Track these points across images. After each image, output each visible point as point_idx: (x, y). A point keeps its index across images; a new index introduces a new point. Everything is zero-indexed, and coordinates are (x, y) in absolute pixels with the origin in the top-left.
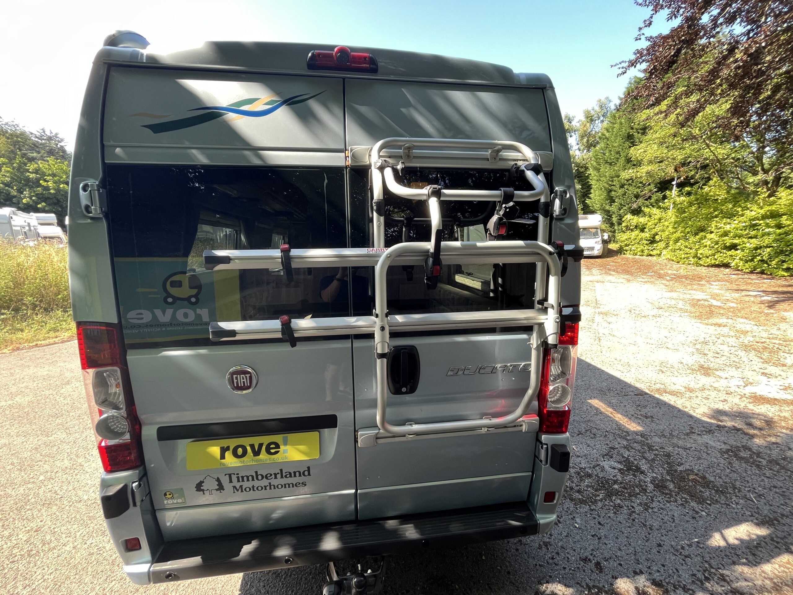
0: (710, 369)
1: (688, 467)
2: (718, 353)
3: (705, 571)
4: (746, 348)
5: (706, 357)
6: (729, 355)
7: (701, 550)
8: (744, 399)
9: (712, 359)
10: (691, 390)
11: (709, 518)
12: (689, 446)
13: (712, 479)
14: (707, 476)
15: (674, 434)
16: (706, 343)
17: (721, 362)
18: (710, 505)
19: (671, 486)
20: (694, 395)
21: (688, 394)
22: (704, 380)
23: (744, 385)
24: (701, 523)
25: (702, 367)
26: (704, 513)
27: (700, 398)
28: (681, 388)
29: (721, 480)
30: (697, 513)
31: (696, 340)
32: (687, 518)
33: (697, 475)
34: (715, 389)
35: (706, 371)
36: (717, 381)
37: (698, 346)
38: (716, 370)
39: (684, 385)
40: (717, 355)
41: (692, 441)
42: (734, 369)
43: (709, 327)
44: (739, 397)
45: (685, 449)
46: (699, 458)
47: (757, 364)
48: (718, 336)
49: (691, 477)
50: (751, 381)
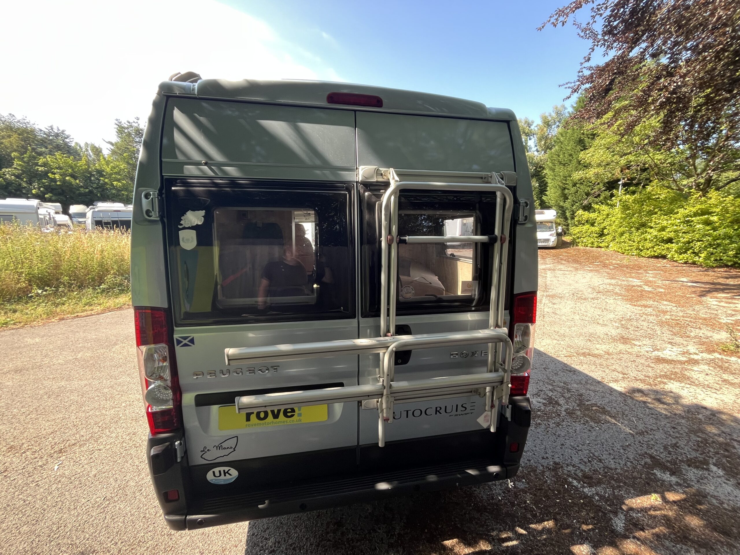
0: (628, 339)
1: (593, 402)
2: (638, 328)
3: (589, 458)
4: (661, 324)
5: (628, 331)
6: (647, 329)
7: (590, 447)
8: (649, 360)
9: (632, 332)
10: (608, 354)
11: (600, 431)
12: (598, 389)
13: (609, 409)
14: (606, 407)
15: (589, 382)
16: (630, 320)
17: (639, 334)
18: (603, 424)
19: (579, 413)
20: (611, 357)
21: (606, 356)
22: (621, 347)
23: (652, 350)
24: (594, 433)
25: (622, 337)
26: (598, 428)
27: (615, 359)
28: (602, 352)
29: (615, 410)
30: (593, 428)
31: (623, 318)
32: (585, 431)
33: (598, 407)
34: (629, 353)
35: (624, 340)
36: (632, 348)
37: (623, 322)
38: (634, 340)
39: (605, 350)
40: (637, 329)
41: (601, 387)
42: (648, 339)
43: (636, 307)
44: (645, 358)
45: (594, 391)
46: (603, 397)
47: (667, 335)
48: (641, 315)
49: (594, 408)
50: (658, 348)
